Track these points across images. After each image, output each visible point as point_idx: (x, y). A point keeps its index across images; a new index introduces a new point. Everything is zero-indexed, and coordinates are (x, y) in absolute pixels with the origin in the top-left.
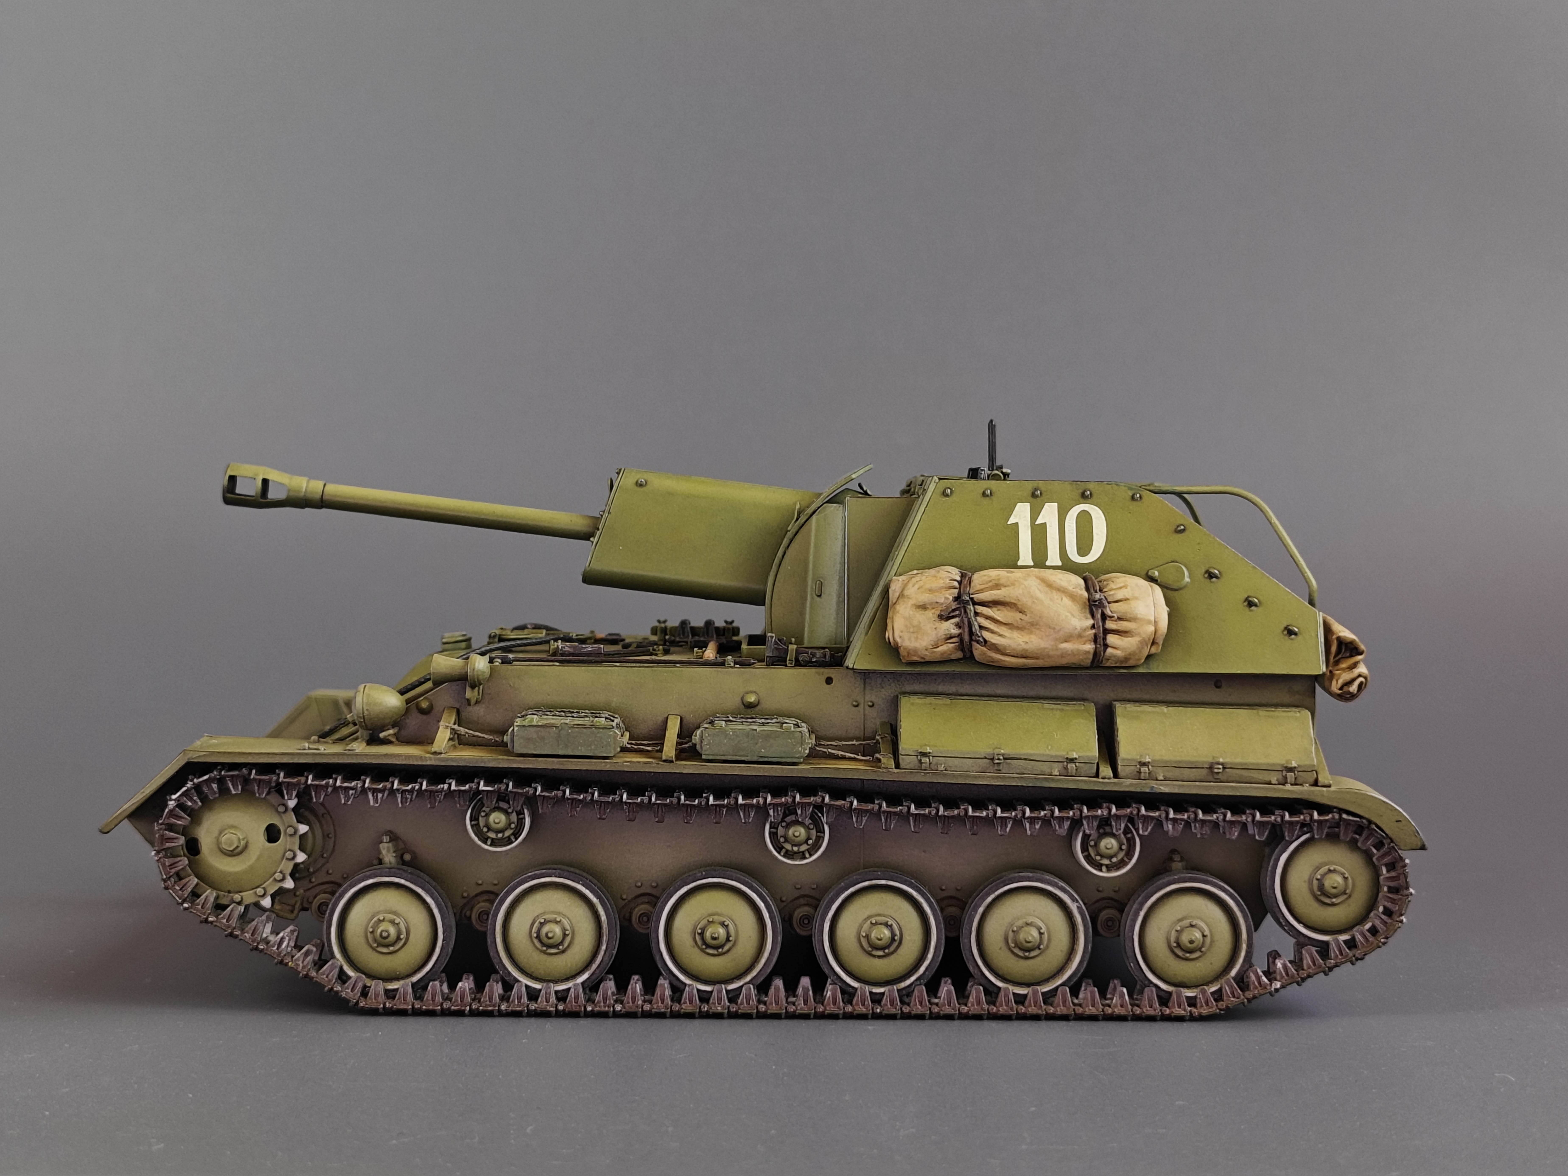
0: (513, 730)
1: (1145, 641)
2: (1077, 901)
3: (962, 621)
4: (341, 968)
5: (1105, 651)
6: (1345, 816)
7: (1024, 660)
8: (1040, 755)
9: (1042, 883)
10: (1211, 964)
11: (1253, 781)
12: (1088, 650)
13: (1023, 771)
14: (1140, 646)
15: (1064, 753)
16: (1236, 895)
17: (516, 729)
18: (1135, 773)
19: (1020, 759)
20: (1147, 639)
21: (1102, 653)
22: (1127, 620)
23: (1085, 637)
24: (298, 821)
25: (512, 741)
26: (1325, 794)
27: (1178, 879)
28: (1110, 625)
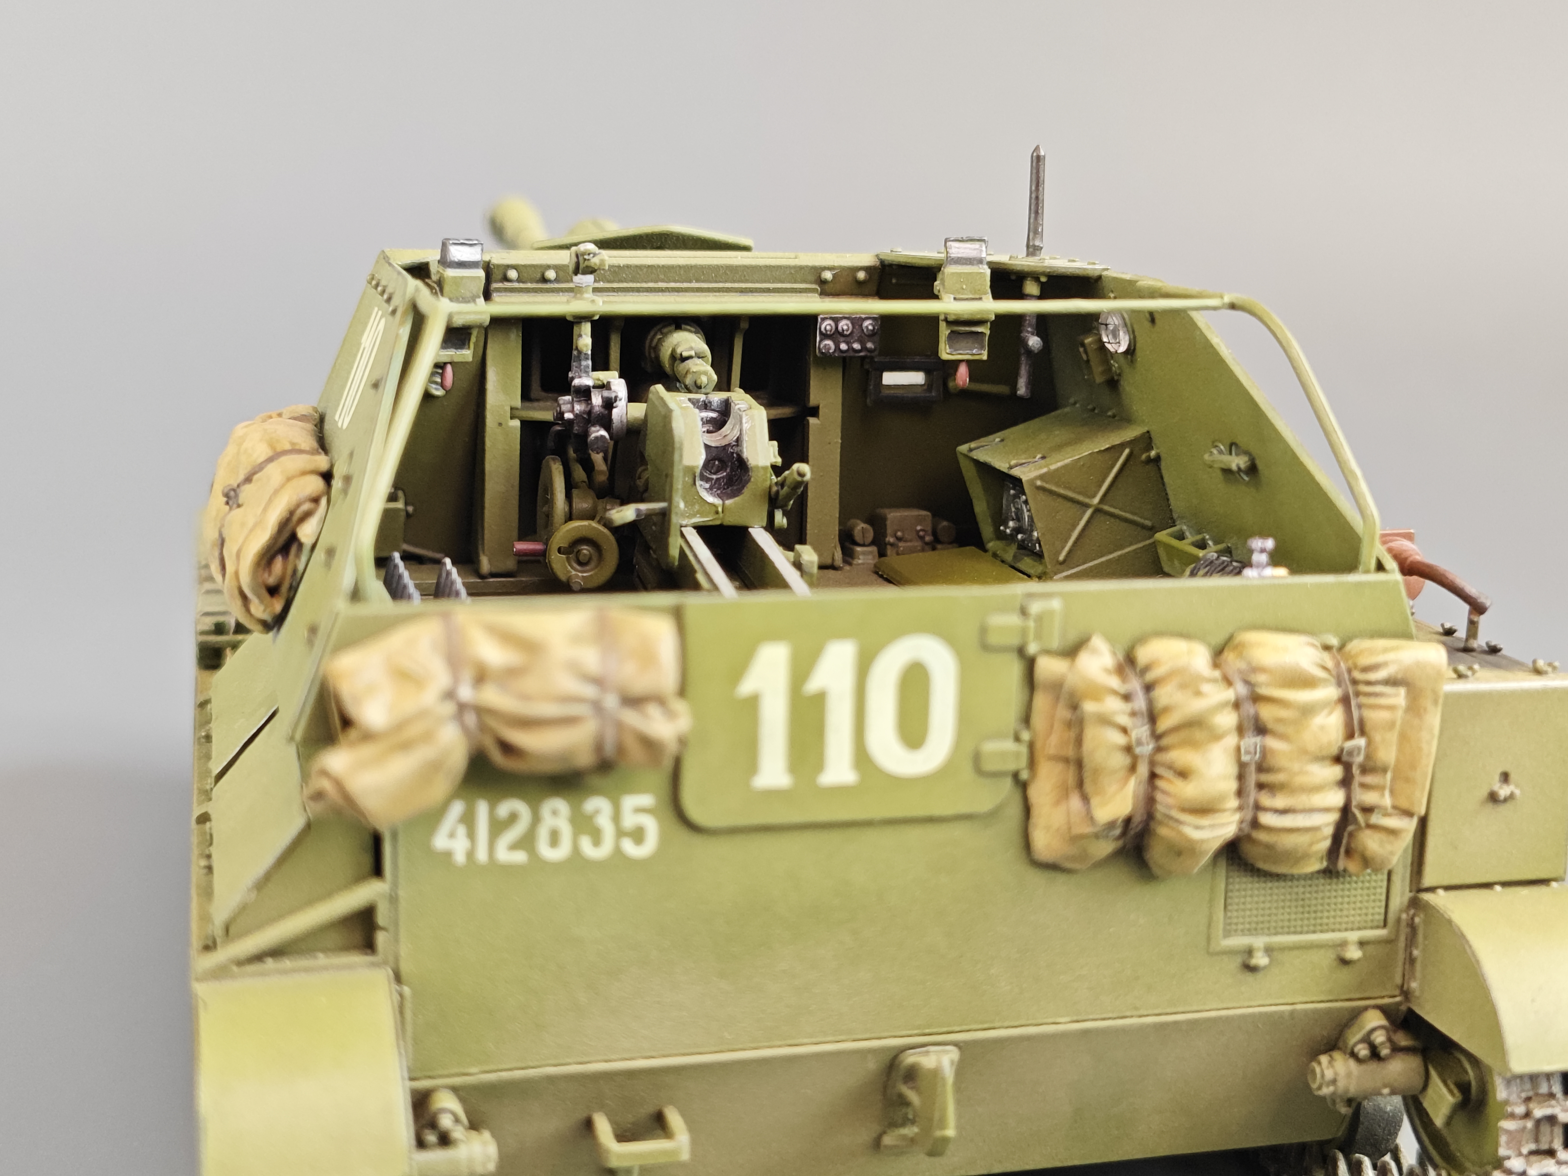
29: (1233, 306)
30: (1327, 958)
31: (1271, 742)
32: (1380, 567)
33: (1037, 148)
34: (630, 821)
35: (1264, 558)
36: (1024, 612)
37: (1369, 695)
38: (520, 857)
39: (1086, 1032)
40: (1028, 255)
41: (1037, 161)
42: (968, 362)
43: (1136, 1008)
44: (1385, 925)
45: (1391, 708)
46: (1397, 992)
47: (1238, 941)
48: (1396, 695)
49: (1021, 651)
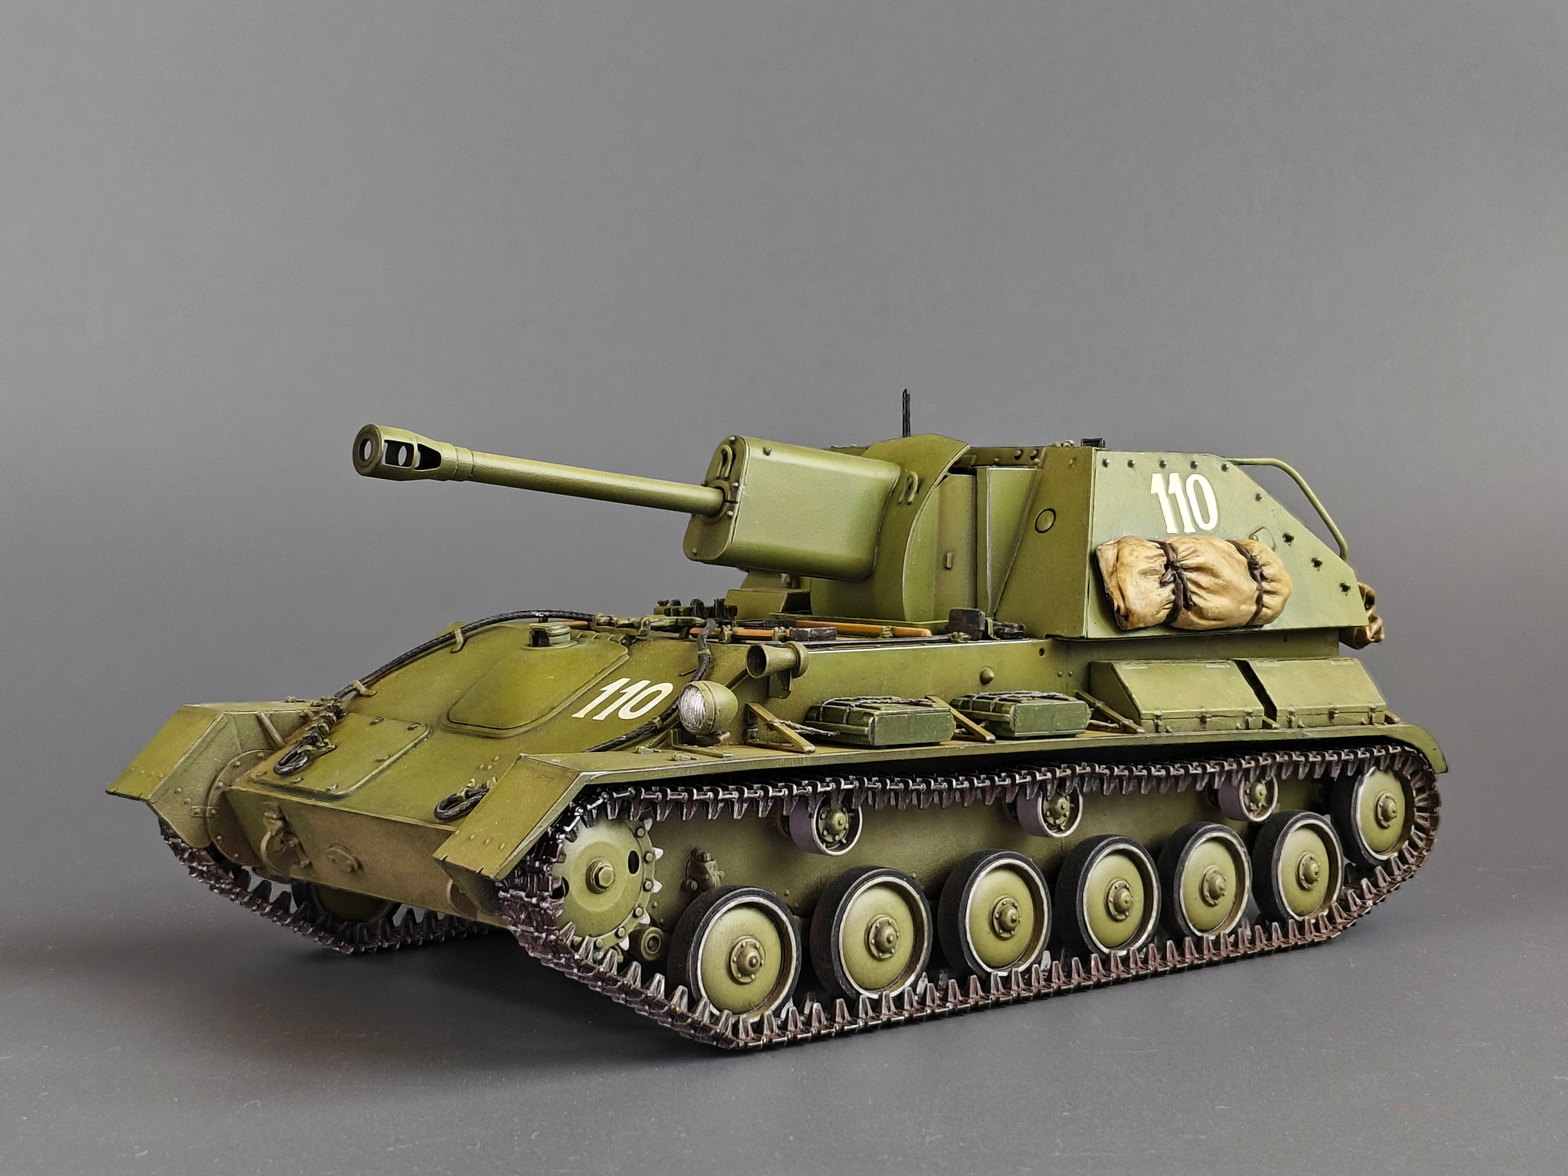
0: (874, 720)
2: (1243, 847)
3: (1177, 586)
5: (1261, 611)
6: (1407, 748)
7: (1213, 623)
8: (1232, 711)
9: (1223, 832)
10: (1320, 890)
11: (1351, 722)
12: (1252, 610)
13: (1220, 727)
15: (1242, 709)
16: (1334, 827)
17: (876, 719)
18: (1286, 723)
19: (1217, 716)
21: (1259, 612)
22: (1275, 580)
23: (1250, 599)
24: (653, 846)
25: (873, 732)
26: (1396, 729)
27: (1302, 817)
28: (1266, 585)
33: (905, 391)
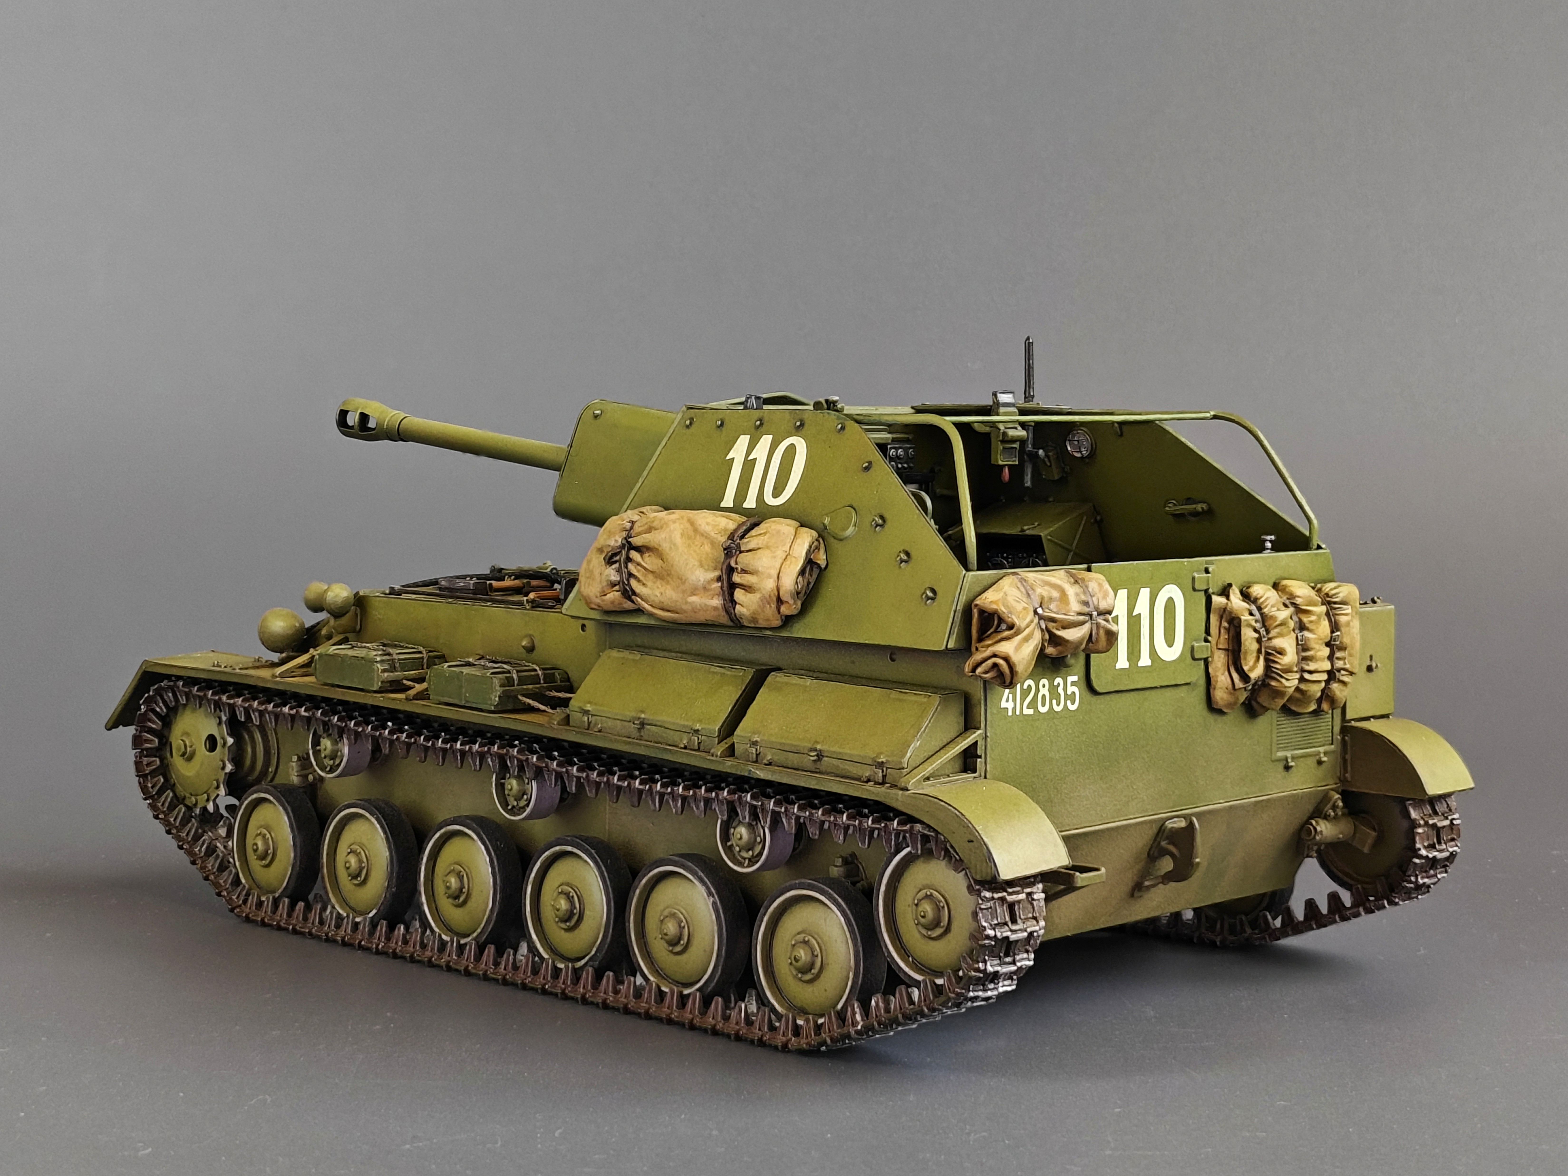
1: (766, 598)
2: (713, 896)
3: (620, 566)
4: (237, 874)
5: (734, 609)
7: (669, 614)
8: (674, 724)
9: (684, 869)
10: (826, 990)
11: (847, 774)
12: (715, 605)
13: (660, 740)
14: (761, 604)
15: (689, 723)
16: (848, 912)
17: (317, 657)
18: (747, 753)
19: (655, 725)
20: (767, 596)
21: (733, 611)
22: (750, 573)
23: (711, 590)
26: (899, 798)
27: (799, 884)
28: (736, 578)
29: (1215, 417)
30: (1312, 762)
31: (1306, 634)
32: (1319, 547)
33: (1028, 339)
34: (1071, 689)
35: (1269, 545)
36: (1207, 571)
37: (1336, 609)
38: (1031, 712)
39: (1231, 807)
40: (1025, 402)
41: (1029, 346)
42: (1009, 466)
43: (1247, 794)
44: (1332, 744)
45: (1346, 615)
46: (1338, 781)
47: (1280, 754)
48: (1348, 609)
49: (1206, 591)
